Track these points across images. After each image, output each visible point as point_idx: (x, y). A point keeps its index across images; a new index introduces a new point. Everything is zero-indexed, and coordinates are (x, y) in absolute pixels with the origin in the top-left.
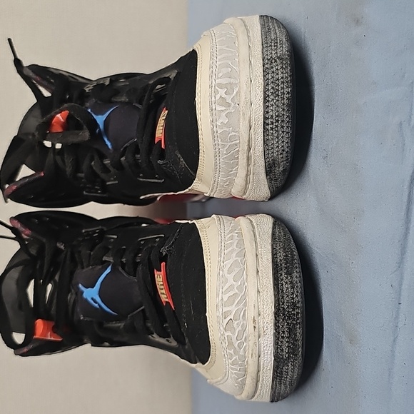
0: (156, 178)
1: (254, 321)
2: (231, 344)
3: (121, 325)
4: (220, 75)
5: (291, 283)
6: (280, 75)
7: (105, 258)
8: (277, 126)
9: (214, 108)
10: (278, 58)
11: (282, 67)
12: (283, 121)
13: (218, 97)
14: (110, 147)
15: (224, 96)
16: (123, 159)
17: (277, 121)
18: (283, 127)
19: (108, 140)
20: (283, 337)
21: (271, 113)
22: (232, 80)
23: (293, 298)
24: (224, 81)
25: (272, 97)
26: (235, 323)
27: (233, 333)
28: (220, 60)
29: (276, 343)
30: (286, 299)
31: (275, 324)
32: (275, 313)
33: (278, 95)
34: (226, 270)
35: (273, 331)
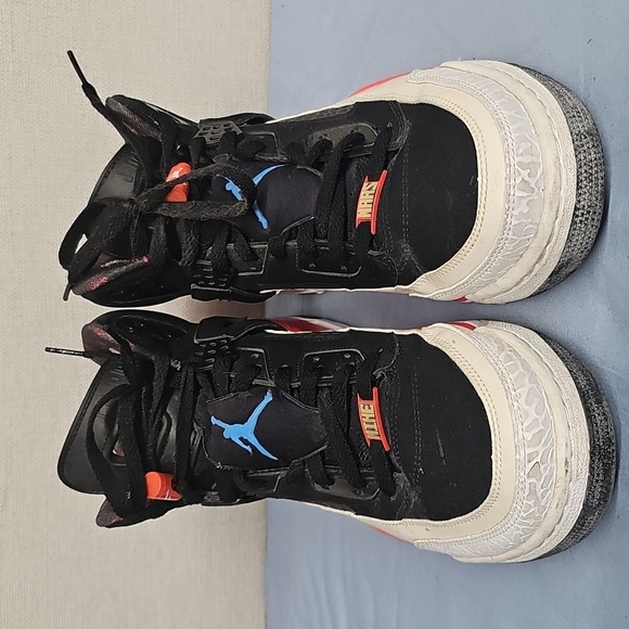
0: (343, 272)
1: (567, 463)
2: (532, 493)
3: (281, 474)
4: (520, 151)
5: (604, 414)
6: (593, 156)
7: (256, 382)
8: (587, 219)
9: (512, 193)
10: (588, 133)
11: (593, 146)
12: (595, 213)
13: (519, 180)
14: (265, 226)
15: (527, 178)
16: (292, 244)
17: (589, 212)
18: (593, 219)
19: (264, 215)
20: (597, 481)
21: (582, 203)
22: (535, 160)
23: (608, 433)
24: (526, 159)
25: (585, 183)
26: (542, 467)
27: (539, 480)
28: (515, 131)
29: (589, 488)
30: (601, 434)
31: (590, 466)
32: (591, 453)
33: (592, 181)
34: (522, 401)
35: (588, 474)
